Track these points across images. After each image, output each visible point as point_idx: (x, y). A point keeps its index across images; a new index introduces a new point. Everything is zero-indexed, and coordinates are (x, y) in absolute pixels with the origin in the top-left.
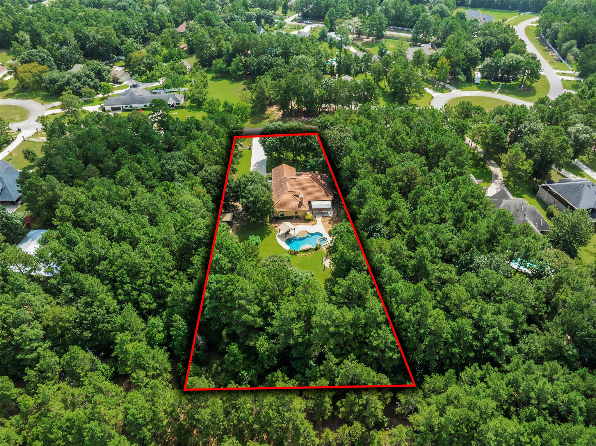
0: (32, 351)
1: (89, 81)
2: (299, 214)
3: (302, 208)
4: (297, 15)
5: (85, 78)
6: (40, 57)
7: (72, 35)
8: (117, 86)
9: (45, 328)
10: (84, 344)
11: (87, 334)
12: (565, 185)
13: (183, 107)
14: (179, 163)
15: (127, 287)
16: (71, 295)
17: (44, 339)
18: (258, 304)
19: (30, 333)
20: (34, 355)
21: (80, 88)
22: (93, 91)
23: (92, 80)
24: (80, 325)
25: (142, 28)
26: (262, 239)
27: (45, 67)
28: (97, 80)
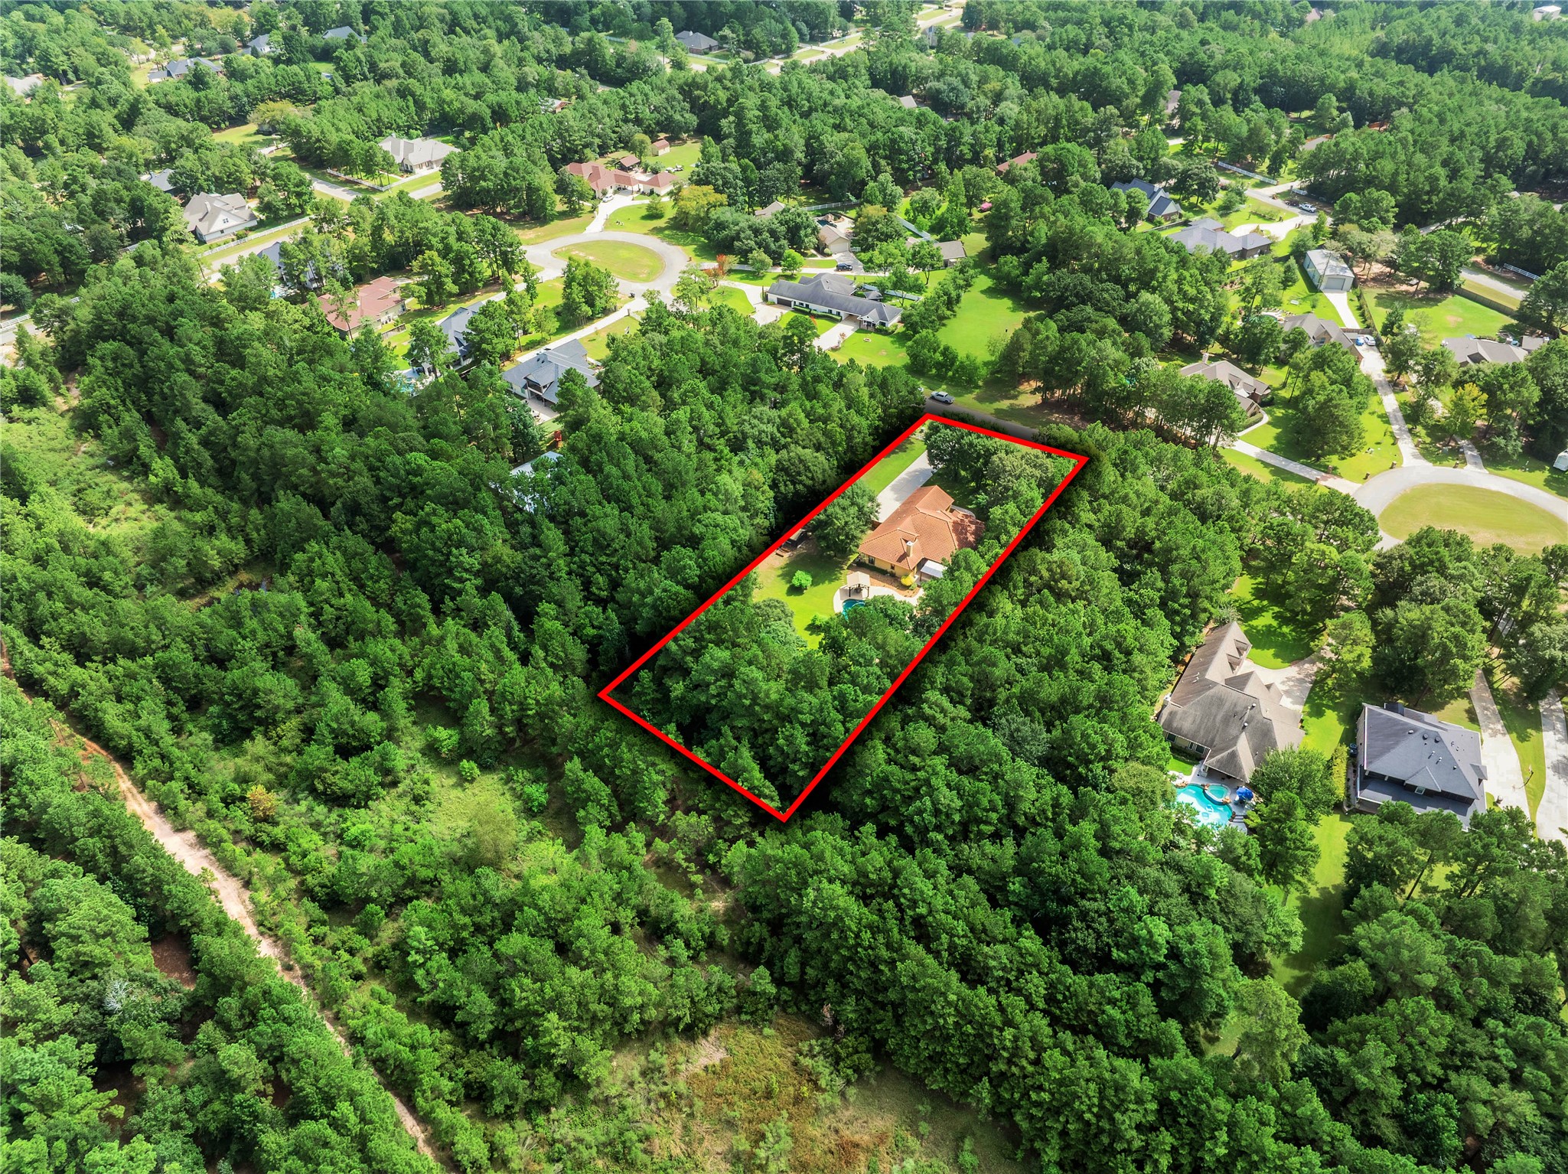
0: (462, 580)
1: (770, 240)
2: (897, 571)
3: (903, 564)
4: (1297, 185)
5: (766, 235)
6: (723, 177)
7: (802, 142)
8: (819, 257)
9: (484, 564)
10: (509, 598)
11: (518, 590)
12: (1390, 719)
13: (886, 333)
14: (763, 427)
15: (587, 558)
16: (528, 540)
17: (477, 574)
18: (696, 640)
19: (466, 560)
20: (456, 585)
21: (751, 250)
22: (768, 260)
23: (777, 240)
24: (516, 577)
25: (930, 149)
26: (814, 583)
27: (723, 198)
28: (784, 242)
